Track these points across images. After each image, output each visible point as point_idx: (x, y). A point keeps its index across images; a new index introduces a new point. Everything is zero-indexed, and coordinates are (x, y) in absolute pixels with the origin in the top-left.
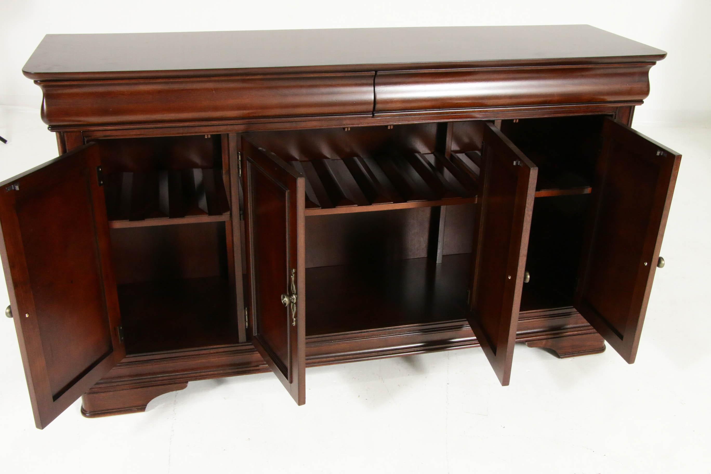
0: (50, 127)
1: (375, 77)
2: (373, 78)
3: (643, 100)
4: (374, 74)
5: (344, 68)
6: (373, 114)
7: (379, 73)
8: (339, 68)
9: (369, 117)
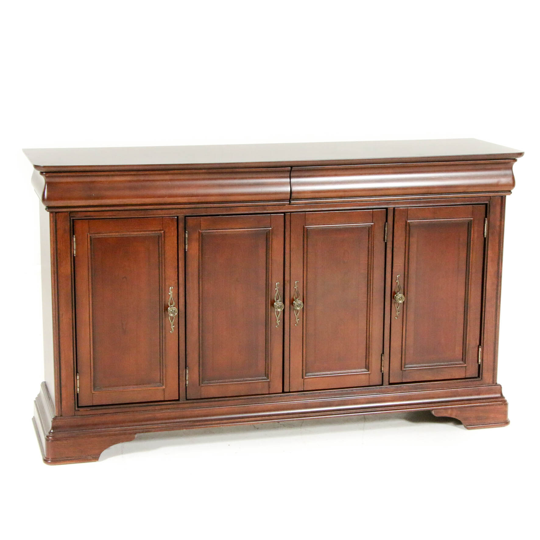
0: (47, 208)
1: (290, 171)
2: (289, 173)
3: (511, 191)
4: (290, 169)
5: (267, 165)
6: (290, 201)
7: (294, 169)
8: (263, 165)
9: (287, 204)
